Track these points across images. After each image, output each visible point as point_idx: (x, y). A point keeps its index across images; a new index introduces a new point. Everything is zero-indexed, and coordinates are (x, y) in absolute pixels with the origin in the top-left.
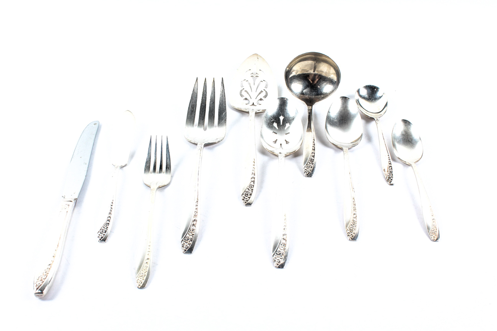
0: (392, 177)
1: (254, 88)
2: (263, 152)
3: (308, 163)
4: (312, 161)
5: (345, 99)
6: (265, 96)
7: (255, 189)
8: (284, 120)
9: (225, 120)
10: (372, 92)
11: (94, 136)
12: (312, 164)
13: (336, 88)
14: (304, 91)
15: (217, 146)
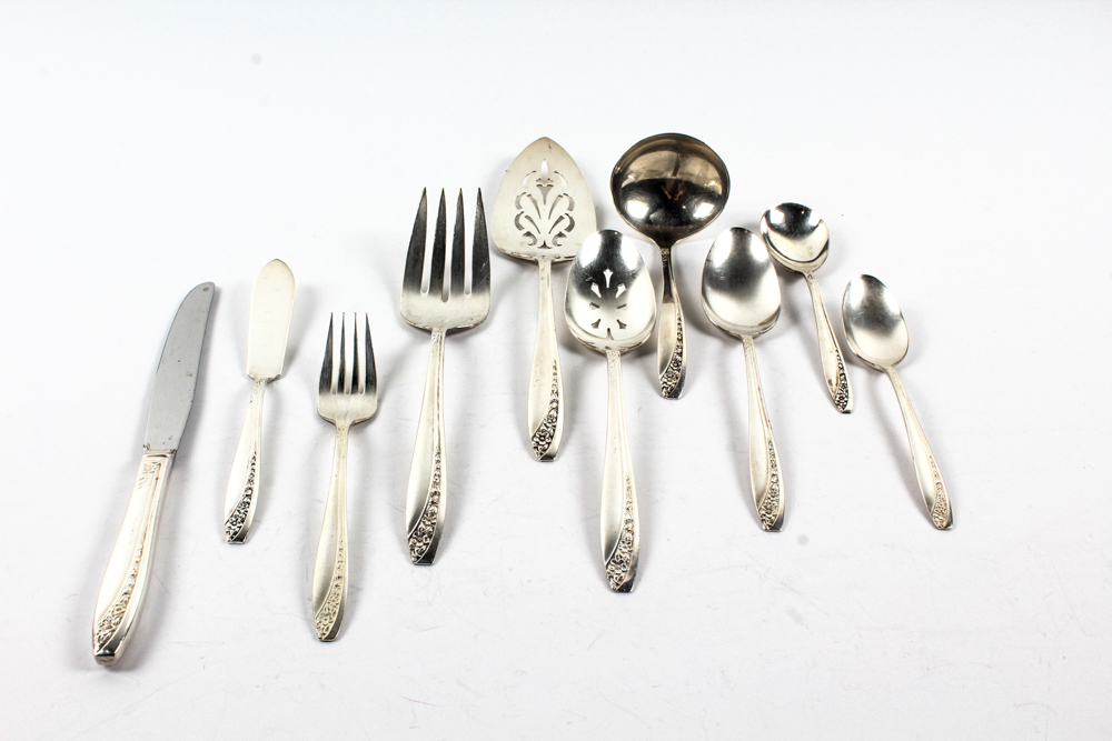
0: (847, 397)
1: (545, 210)
3: (670, 370)
4: (678, 363)
5: (741, 234)
6: (570, 228)
7: (560, 424)
8: (613, 279)
9: (488, 279)
10: (796, 220)
11: (205, 315)
12: (679, 370)
13: (719, 210)
14: (652, 216)
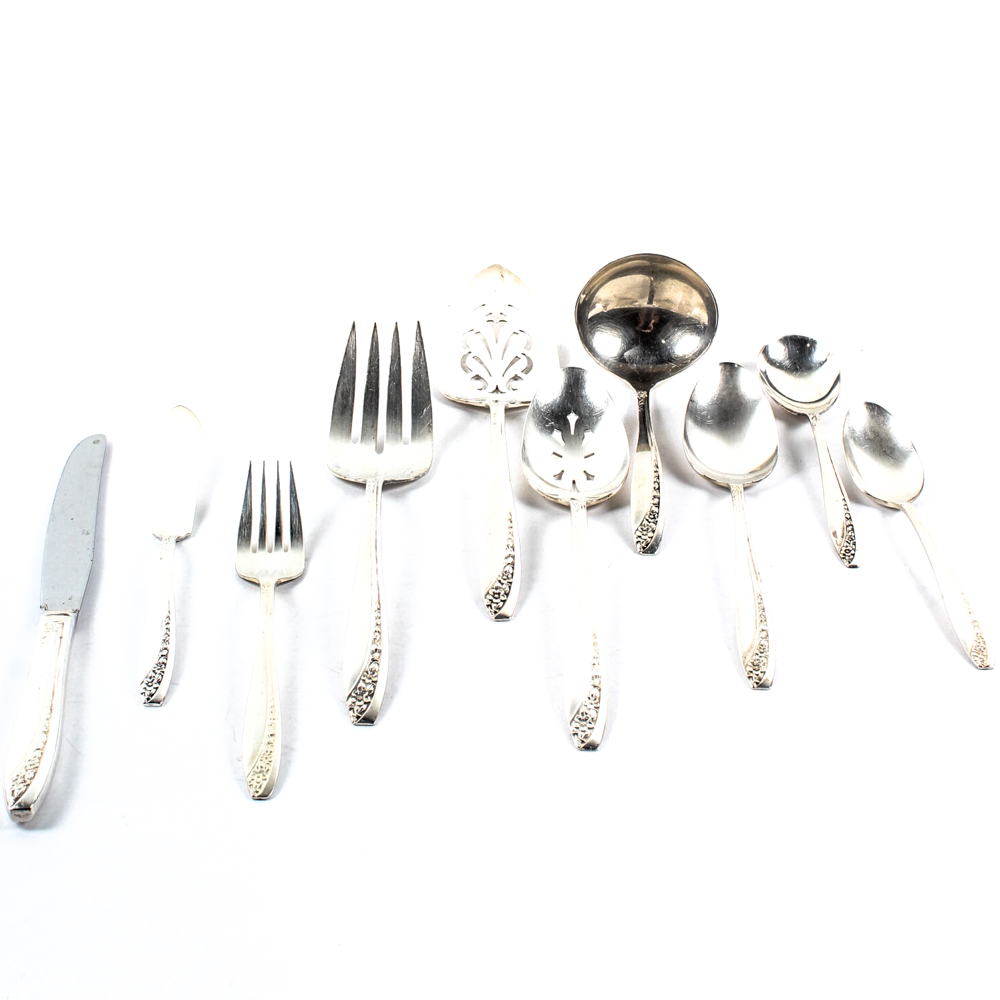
0: (855, 550)
1: (497, 350)
2: (531, 499)
3: (646, 522)
4: (654, 515)
5: (730, 368)
6: (527, 370)
7: (516, 581)
8: (578, 423)
9: (430, 426)
10: (800, 353)
11: (98, 470)
12: (655, 523)
13: (707, 344)
14: (626, 354)
15: (412, 489)
